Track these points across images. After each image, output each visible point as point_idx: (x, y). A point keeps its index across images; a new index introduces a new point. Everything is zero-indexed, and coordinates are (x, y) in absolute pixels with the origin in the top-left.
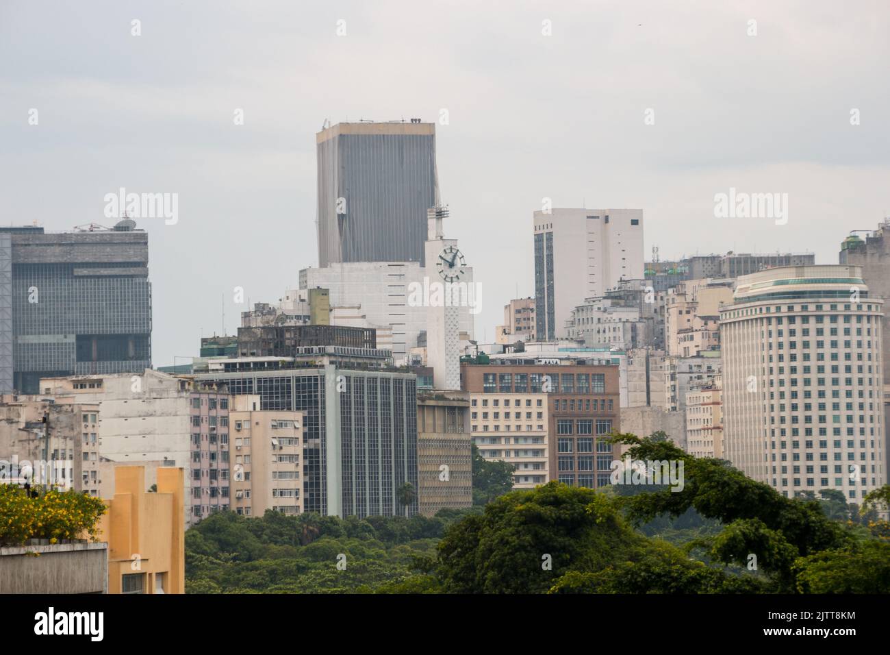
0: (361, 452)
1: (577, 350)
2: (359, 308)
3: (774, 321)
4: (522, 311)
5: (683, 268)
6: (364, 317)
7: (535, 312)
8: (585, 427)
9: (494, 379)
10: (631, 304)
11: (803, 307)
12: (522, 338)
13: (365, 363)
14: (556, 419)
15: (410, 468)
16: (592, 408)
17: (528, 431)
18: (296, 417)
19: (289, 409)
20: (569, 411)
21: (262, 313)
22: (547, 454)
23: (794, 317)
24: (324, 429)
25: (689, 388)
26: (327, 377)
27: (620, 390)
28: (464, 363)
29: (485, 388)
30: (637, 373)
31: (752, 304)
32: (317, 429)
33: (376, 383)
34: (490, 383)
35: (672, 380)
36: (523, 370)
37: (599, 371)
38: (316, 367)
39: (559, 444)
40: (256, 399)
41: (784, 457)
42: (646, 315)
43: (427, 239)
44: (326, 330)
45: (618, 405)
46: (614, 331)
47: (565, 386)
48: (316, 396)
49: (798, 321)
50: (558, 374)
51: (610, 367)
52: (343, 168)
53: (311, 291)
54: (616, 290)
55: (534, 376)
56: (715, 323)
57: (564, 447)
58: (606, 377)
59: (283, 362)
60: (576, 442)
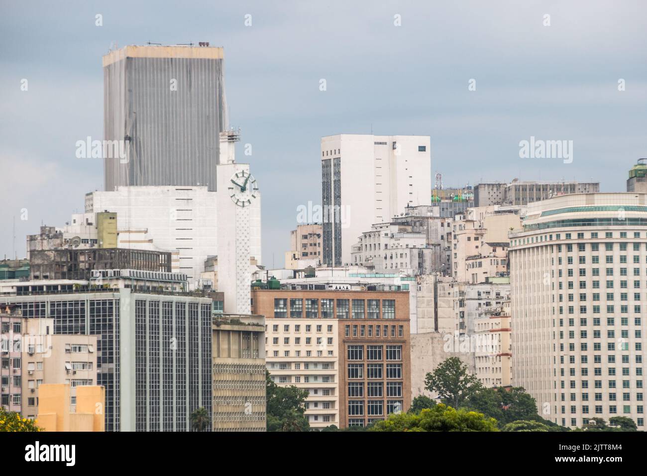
0: (155, 377)
1: (367, 276)
2: (146, 232)
3: (564, 248)
4: (309, 237)
5: (467, 195)
6: (151, 241)
7: (322, 237)
8: (374, 353)
9: (285, 304)
10: (418, 230)
11: (593, 234)
12: (313, 263)
13: (161, 287)
14: (346, 345)
15: (204, 393)
16: (382, 333)
17: (318, 357)
18: (91, 341)
19: (83, 333)
20: (359, 336)
21: (48, 237)
22: (337, 379)
23: (584, 244)
24: (118, 353)
25: (478, 315)
26: (122, 302)
27: (410, 315)
28: (255, 288)
29: (276, 313)
30: (425, 299)
31: (542, 231)
32: (111, 353)
33: (171, 307)
34: (280, 308)
35: (461, 306)
36: (314, 295)
37: (389, 297)
38: (111, 290)
39: (349, 369)
40: (50, 323)
41: (573, 384)
42: (433, 241)
43: (218, 162)
44: (121, 253)
45: (409, 331)
46: (401, 257)
47: (356, 311)
48: (110, 320)
49: (588, 248)
50: (349, 300)
51: (401, 292)
52: (130, 91)
53: (98, 214)
54: (404, 216)
55: (325, 302)
56: (503, 250)
57: (353, 373)
58: (396, 302)
59: (77, 285)
60: (366, 368)
